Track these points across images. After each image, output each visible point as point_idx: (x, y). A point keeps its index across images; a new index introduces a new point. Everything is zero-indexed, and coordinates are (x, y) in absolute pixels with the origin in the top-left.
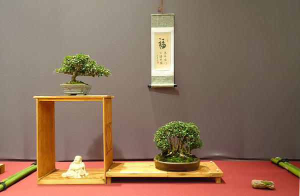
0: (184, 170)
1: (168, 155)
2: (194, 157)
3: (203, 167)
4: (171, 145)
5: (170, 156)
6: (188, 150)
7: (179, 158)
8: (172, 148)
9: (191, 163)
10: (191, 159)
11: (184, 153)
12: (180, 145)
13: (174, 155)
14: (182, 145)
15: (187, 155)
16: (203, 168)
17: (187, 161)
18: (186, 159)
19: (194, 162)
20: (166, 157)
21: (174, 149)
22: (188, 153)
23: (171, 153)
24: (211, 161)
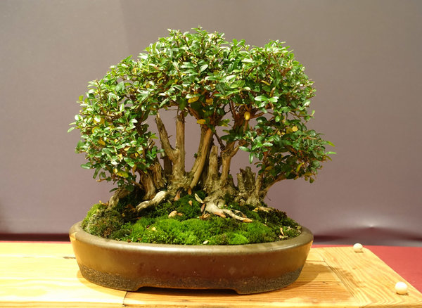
0: (220, 284)
1: (143, 205)
2: (277, 218)
3: (322, 269)
4: (166, 158)
5: (152, 212)
6: (248, 185)
7: (196, 221)
8: (168, 172)
9: (262, 248)
10: (264, 228)
11: (228, 201)
12: (213, 160)
13: (176, 205)
14: (220, 160)
15: (246, 210)
16: (321, 277)
17: (241, 236)
18: (234, 226)
19: (276, 247)
20: (133, 217)
21: (179, 180)
22: (253, 200)
23: (161, 195)
24: (358, 246)
